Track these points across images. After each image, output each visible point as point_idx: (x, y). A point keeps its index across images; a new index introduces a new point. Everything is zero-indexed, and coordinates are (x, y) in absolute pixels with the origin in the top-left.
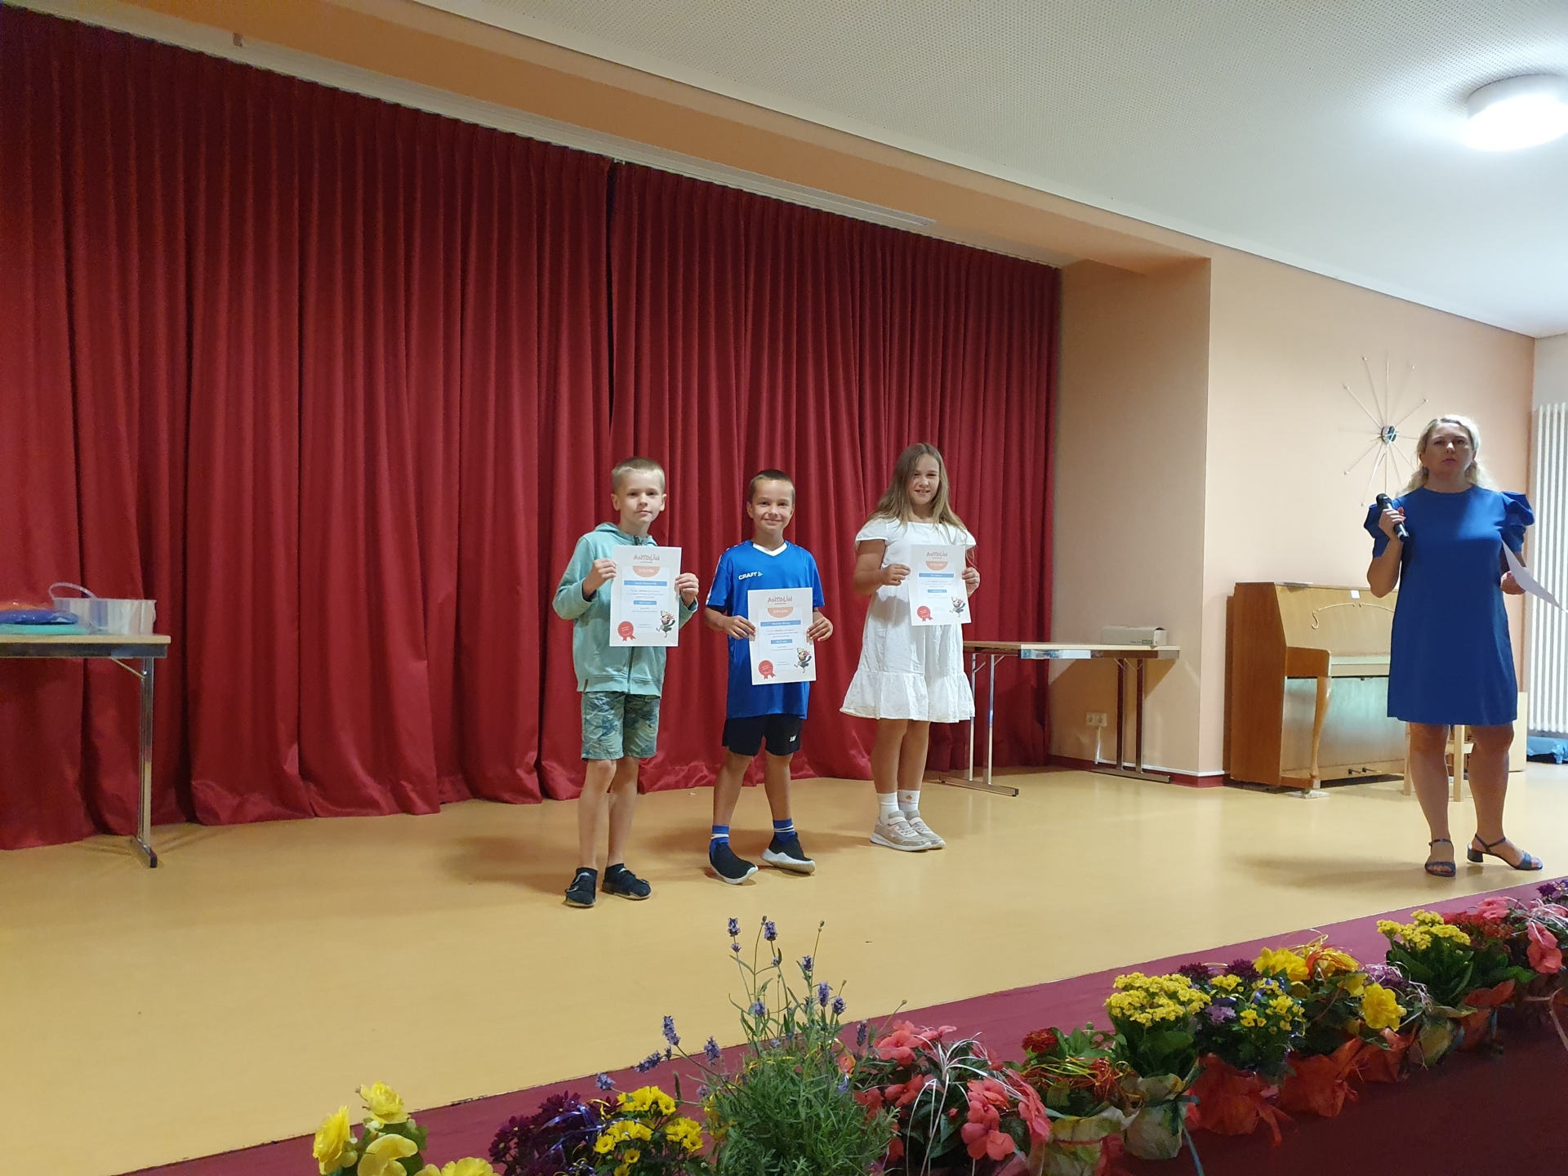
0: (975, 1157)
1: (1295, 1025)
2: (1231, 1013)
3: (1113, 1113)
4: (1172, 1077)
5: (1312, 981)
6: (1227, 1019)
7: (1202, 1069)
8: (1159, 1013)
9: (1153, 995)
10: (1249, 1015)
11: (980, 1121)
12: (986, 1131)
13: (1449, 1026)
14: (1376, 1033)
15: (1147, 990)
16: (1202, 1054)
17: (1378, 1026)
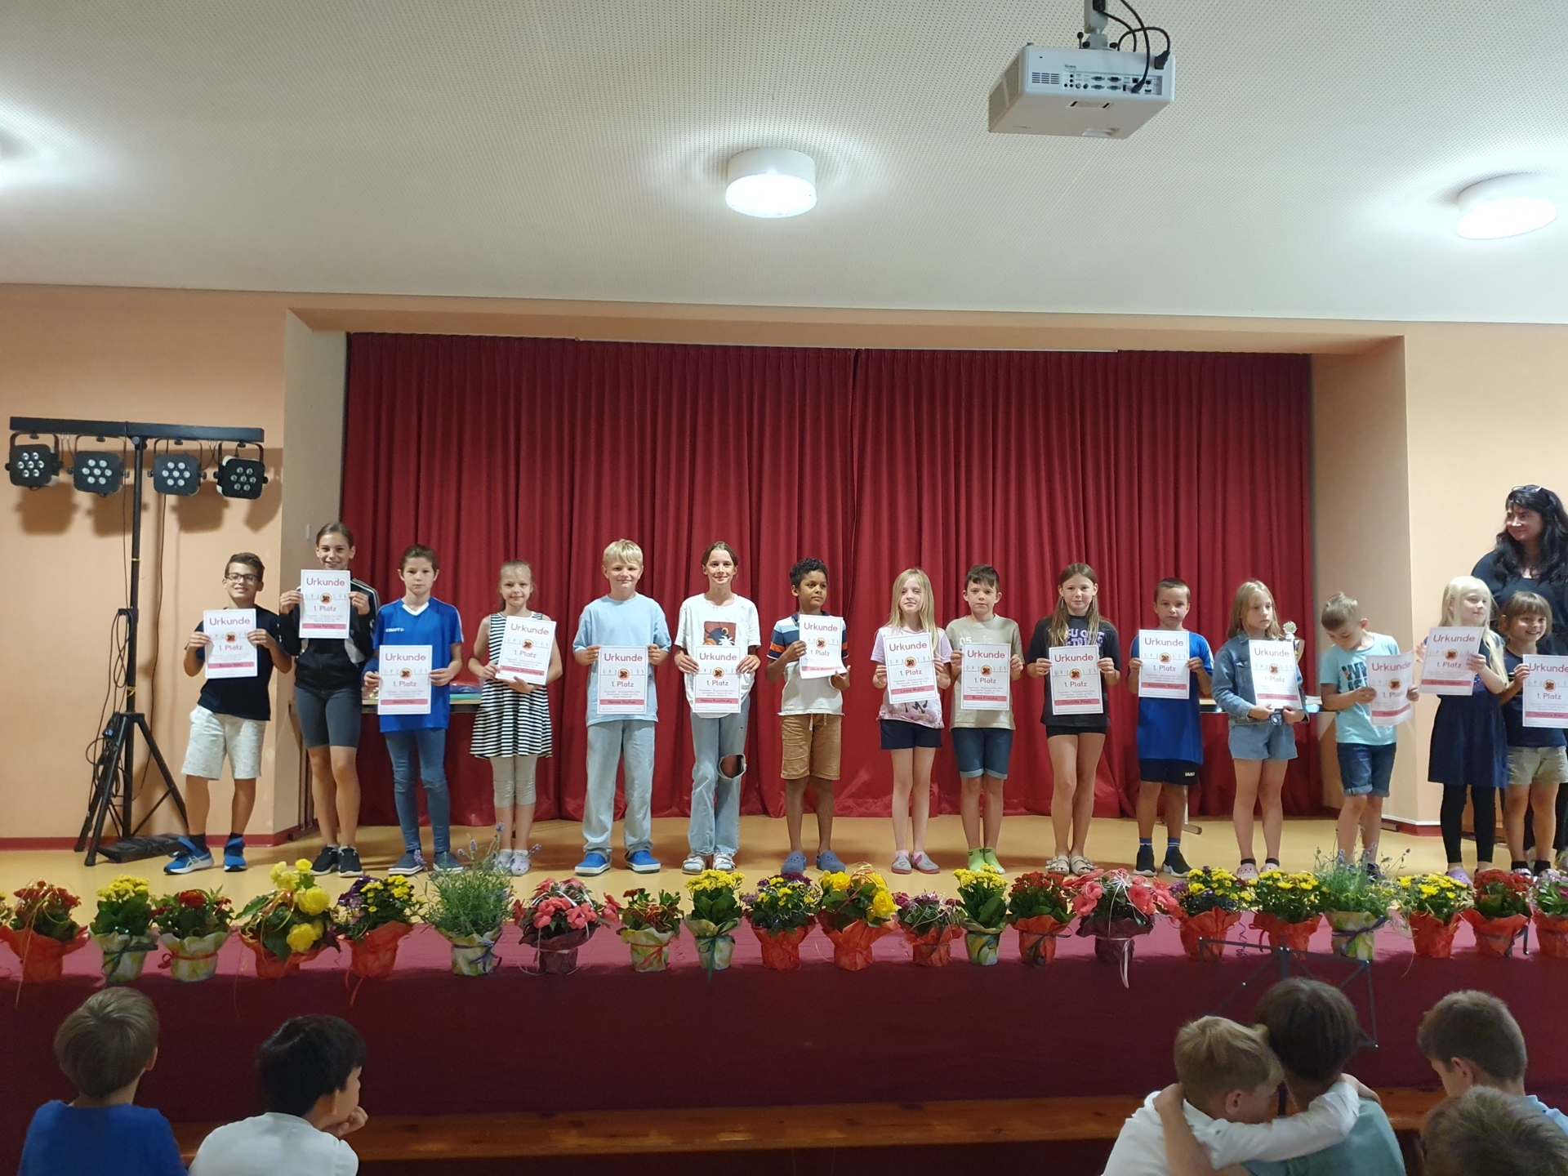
4: (705, 922)
17: (880, 916)
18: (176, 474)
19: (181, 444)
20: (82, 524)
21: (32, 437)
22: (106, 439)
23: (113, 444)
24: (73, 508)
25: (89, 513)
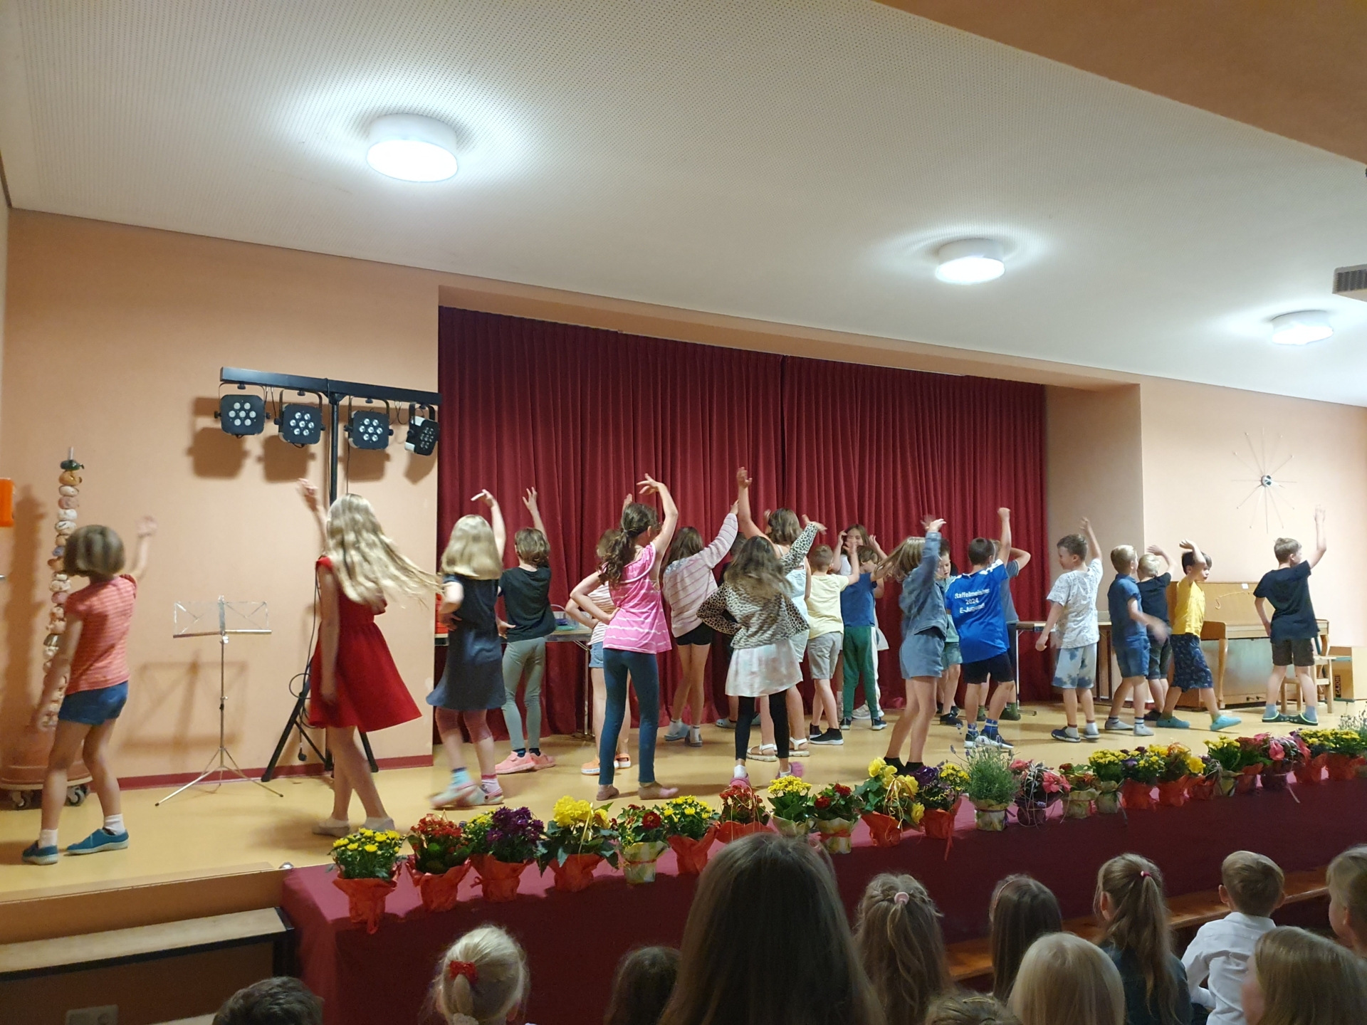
0: (1047, 792)
1: (1160, 768)
2: (1136, 763)
3: (1093, 790)
4: (1113, 782)
5: (1169, 755)
6: (1134, 765)
7: (1124, 782)
8: (1108, 760)
9: (1105, 754)
10: (1142, 762)
11: (1048, 781)
12: (1050, 785)
13: (1233, 780)
14: (1196, 775)
15: (1103, 752)
16: (1126, 777)
17: (1196, 772)
18: (371, 430)
19: (371, 402)
20: (252, 470)
21: (239, 388)
22: (306, 393)
23: (310, 398)
24: (244, 454)
25: (260, 459)
